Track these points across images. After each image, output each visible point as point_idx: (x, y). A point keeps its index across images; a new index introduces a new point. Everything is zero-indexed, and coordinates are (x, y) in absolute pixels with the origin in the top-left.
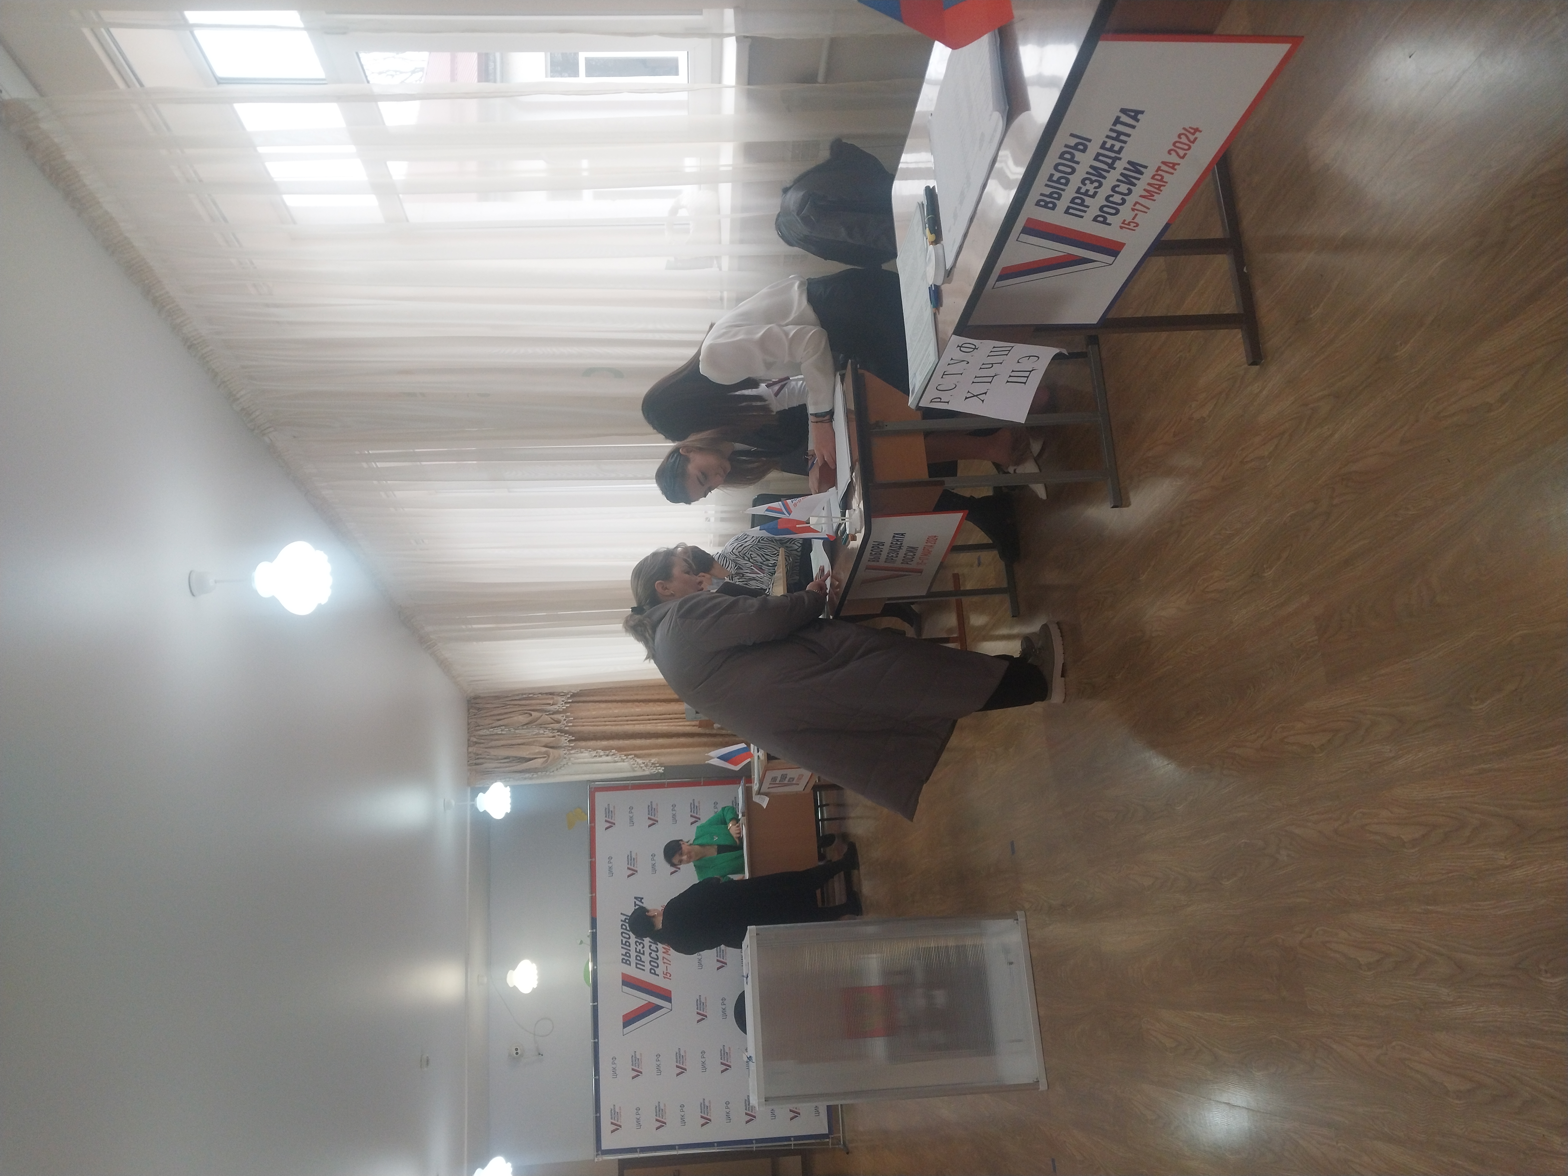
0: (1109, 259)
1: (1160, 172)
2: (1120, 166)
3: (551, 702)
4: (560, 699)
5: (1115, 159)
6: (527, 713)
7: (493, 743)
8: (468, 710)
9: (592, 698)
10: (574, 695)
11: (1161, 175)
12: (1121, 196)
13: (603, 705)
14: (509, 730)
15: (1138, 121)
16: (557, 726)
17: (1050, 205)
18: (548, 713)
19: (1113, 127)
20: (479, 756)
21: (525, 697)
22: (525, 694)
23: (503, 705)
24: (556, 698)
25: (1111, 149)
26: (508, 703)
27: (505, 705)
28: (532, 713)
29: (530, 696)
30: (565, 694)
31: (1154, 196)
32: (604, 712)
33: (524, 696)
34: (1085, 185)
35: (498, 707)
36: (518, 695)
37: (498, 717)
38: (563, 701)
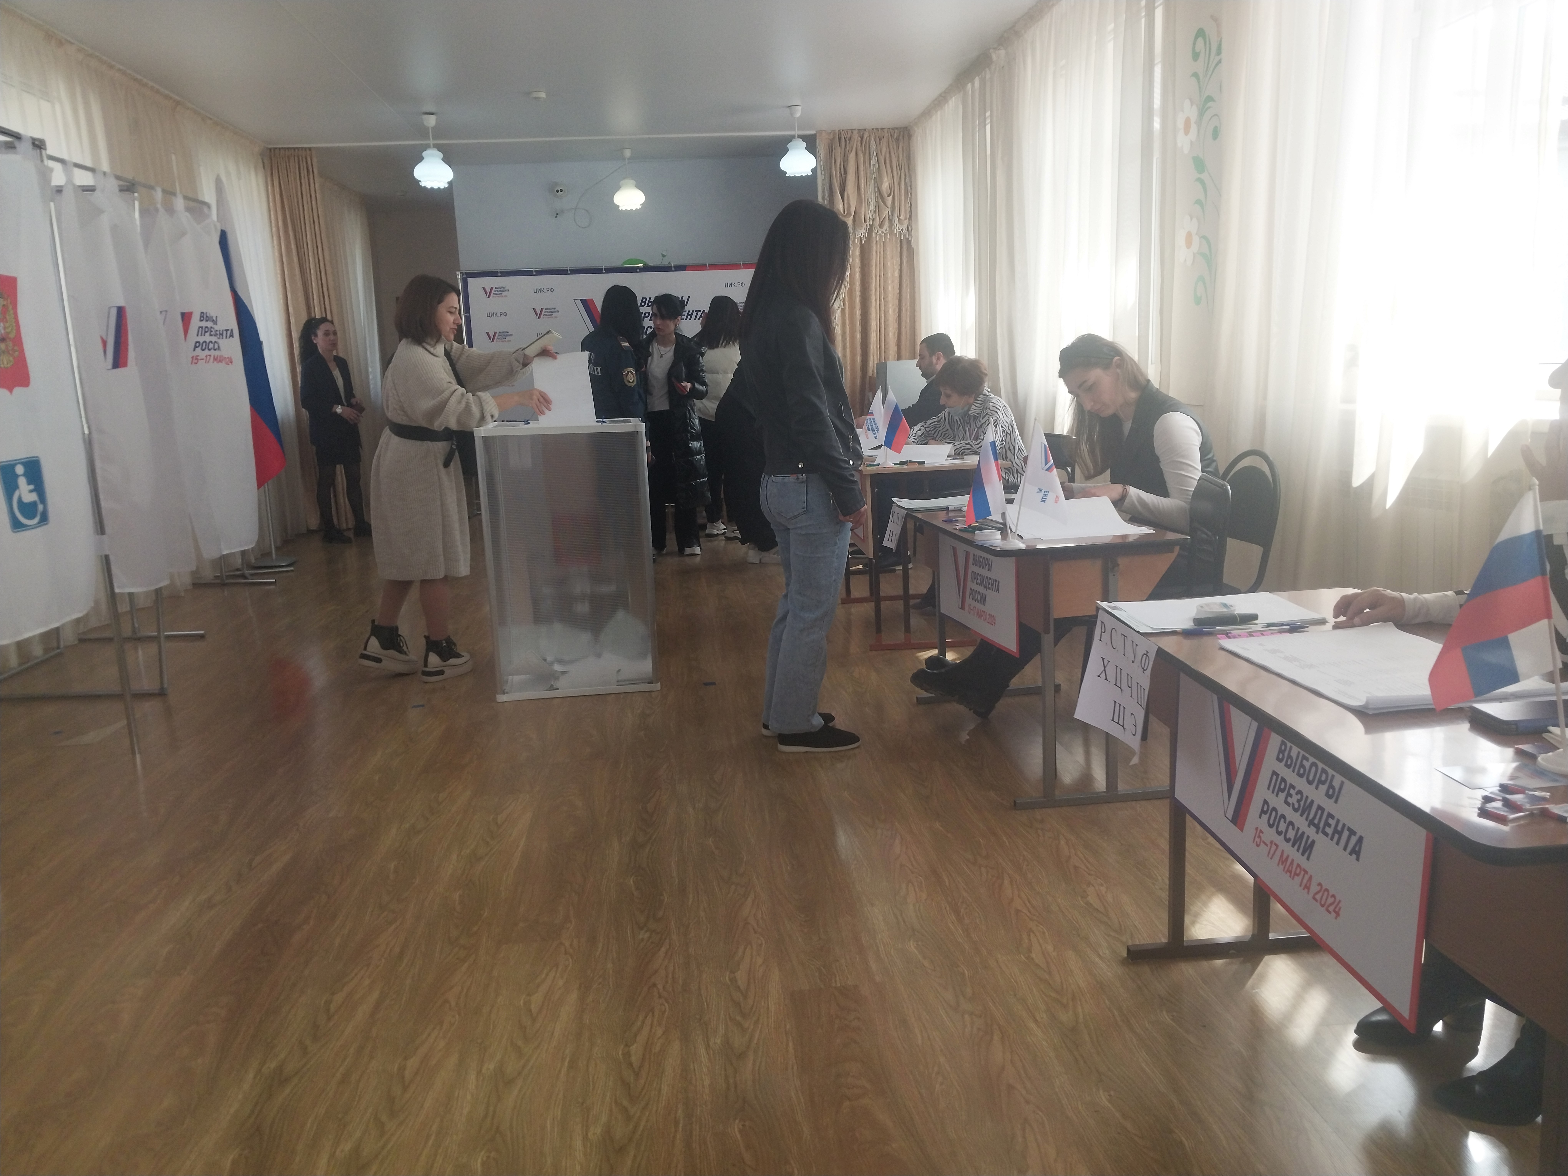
0: (1230, 815)
1: (1302, 873)
2: (1311, 832)
3: (901, 217)
4: (905, 227)
5: (1317, 827)
6: (891, 191)
7: (861, 156)
8: (897, 128)
9: (905, 261)
10: (909, 242)
11: (1300, 873)
12: (1284, 831)
13: (897, 274)
14: (874, 173)
15: (1350, 854)
16: (877, 223)
17: (1281, 756)
18: (890, 214)
19: (1346, 828)
20: (848, 142)
21: (907, 189)
22: (911, 188)
23: (900, 166)
24: (906, 223)
25: (1327, 824)
26: (903, 170)
27: (900, 167)
28: (891, 197)
29: (909, 194)
30: (909, 232)
31: (1282, 865)
32: (889, 275)
33: (909, 188)
34: (1297, 794)
35: (898, 160)
36: (910, 181)
37: (888, 161)
38: (902, 230)
